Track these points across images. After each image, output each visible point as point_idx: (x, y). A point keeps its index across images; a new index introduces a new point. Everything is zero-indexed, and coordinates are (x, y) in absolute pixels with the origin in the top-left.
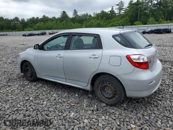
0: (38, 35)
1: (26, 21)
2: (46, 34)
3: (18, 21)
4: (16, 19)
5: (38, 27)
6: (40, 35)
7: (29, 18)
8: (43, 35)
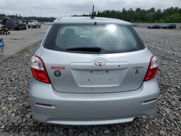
0: (165, 28)
1: (163, 11)
2: (175, 28)
3: (153, 13)
4: (153, 10)
5: (172, 18)
6: (167, 28)
7: (166, 9)
8: (171, 29)
